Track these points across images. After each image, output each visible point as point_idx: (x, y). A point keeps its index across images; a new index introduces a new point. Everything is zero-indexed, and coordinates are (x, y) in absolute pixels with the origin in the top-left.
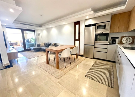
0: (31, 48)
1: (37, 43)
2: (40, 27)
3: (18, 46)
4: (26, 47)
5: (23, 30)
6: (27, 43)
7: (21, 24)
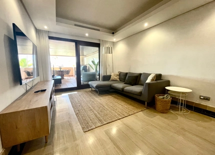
0: (90, 83)
1: (102, 73)
2: (113, 33)
3: (69, 76)
4: (82, 79)
5: (78, 43)
6: (82, 72)
7: (75, 25)
